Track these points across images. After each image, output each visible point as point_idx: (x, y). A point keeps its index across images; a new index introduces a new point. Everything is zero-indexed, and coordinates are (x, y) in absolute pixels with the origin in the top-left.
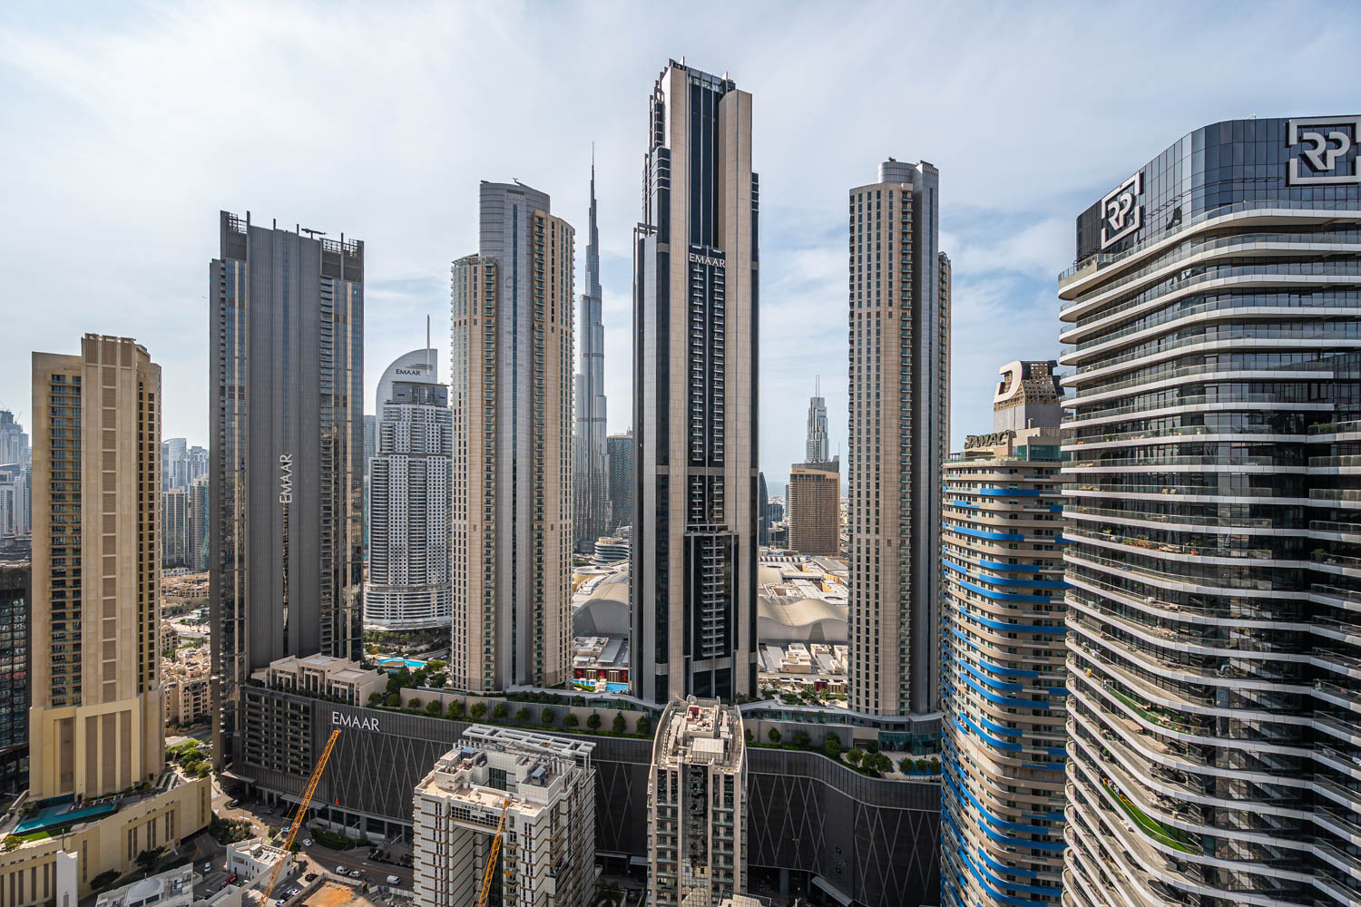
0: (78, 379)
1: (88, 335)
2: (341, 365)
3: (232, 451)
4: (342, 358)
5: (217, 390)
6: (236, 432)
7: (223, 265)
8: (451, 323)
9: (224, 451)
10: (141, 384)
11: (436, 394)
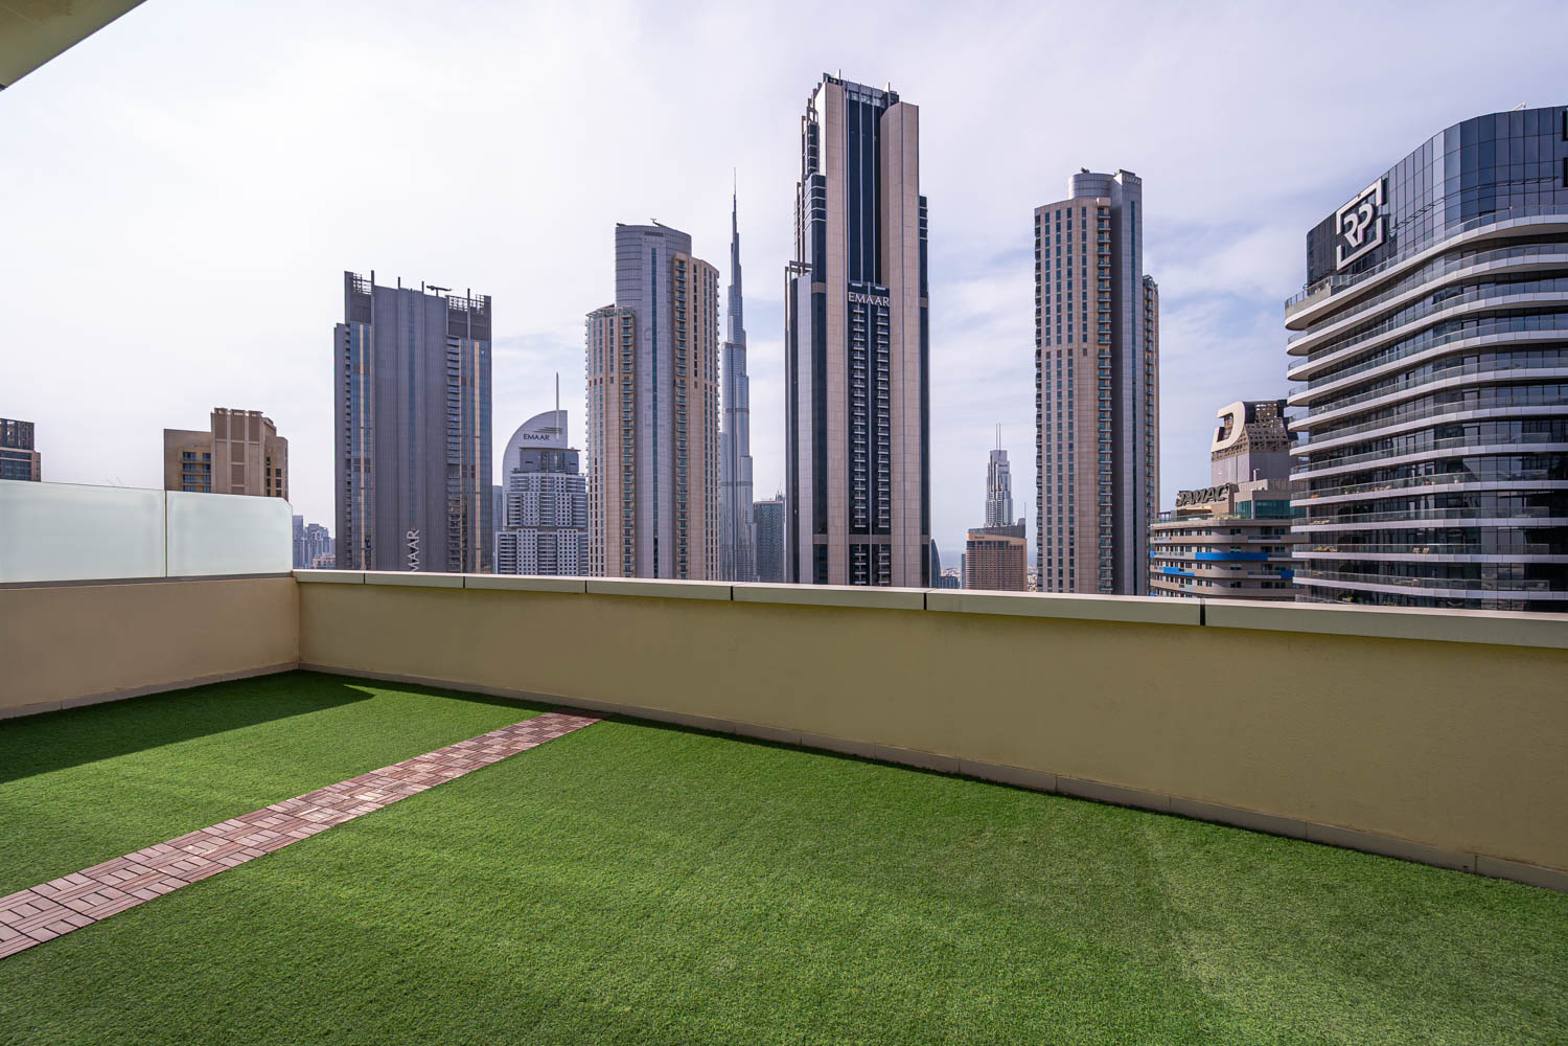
0: (208, 456)
1: (217, 410)
2: (469, 432)
3: (359, 528)
4: (469, 425)
5: (342, 463)
6: (363, 507)
7: (347, 330)
8: (586, 382)
9: (350, 528)
10: (268, 459)
11: (568, 459)
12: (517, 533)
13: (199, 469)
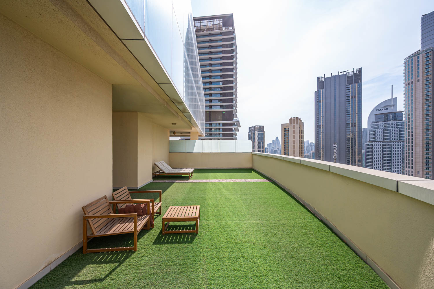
0: (288, 128)
1: (290, 118)
2: (354, 113)
3: (320, 143)
4: (354, 110)
5: (317, 127)
6: (321, 138)
7: (318, 92)
8: (404, 85)
9: (318, 143)
10: (300, 128)
12: (373, 143)
13: (287, 132)
